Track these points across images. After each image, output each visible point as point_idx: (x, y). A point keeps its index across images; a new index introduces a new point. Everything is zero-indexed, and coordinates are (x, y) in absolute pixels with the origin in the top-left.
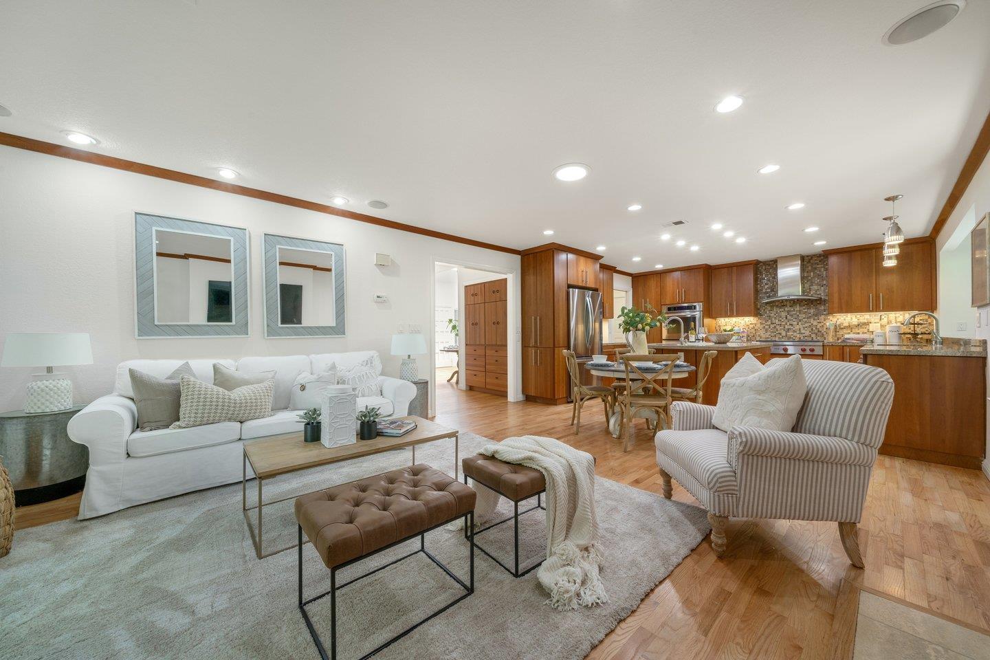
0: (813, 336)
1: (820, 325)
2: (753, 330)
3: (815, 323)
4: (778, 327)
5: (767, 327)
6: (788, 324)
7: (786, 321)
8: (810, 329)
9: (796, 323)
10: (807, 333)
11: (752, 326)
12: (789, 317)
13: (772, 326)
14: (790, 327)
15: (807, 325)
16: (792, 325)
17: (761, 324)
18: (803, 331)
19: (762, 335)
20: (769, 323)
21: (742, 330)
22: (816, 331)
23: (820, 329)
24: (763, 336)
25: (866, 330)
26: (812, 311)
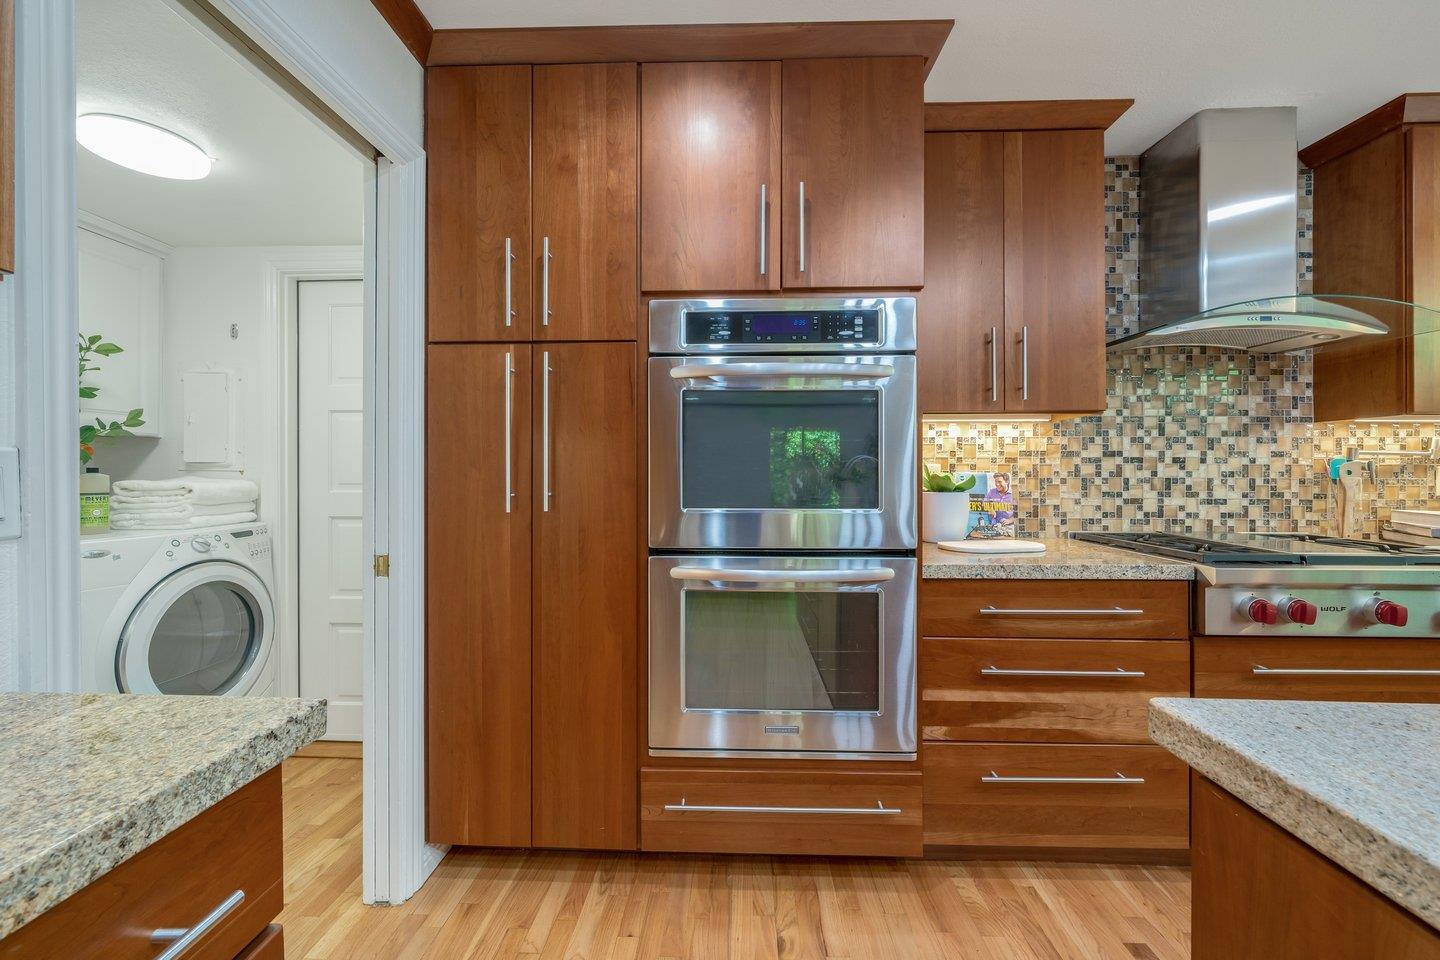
0: (1255, 512)
1: (1278, 465)
2: (1031, 486)
3: (1262, 455)
4: (1129, 470)
5: (1088, 470)
6: (1168, 455)
7: (1161, 443)
8: (1242, 483)
9: (1195, 454)
10: (1235, 502)
11: (1025, 464)
12: (1171, 428)
13: (1109, 465)
14: (1174, 472)
15: (1235, 463)
16: (1179, 462)
17: (1067, 454)
18: (1219, 493)
19: (1068, 507)
20: (1095, 451)
21: (992, 485)
22: (1264, 494)
23: (1281, 485)
24: (1075, 513)
25: (1424, 495)
26: (1253, 402)
